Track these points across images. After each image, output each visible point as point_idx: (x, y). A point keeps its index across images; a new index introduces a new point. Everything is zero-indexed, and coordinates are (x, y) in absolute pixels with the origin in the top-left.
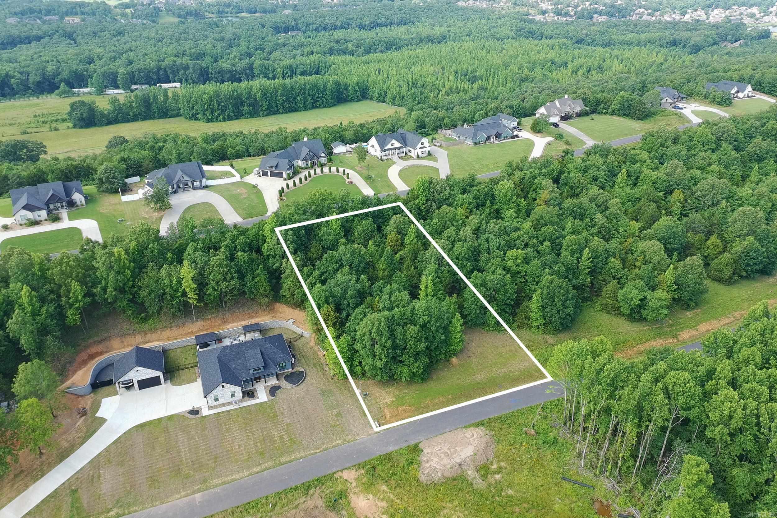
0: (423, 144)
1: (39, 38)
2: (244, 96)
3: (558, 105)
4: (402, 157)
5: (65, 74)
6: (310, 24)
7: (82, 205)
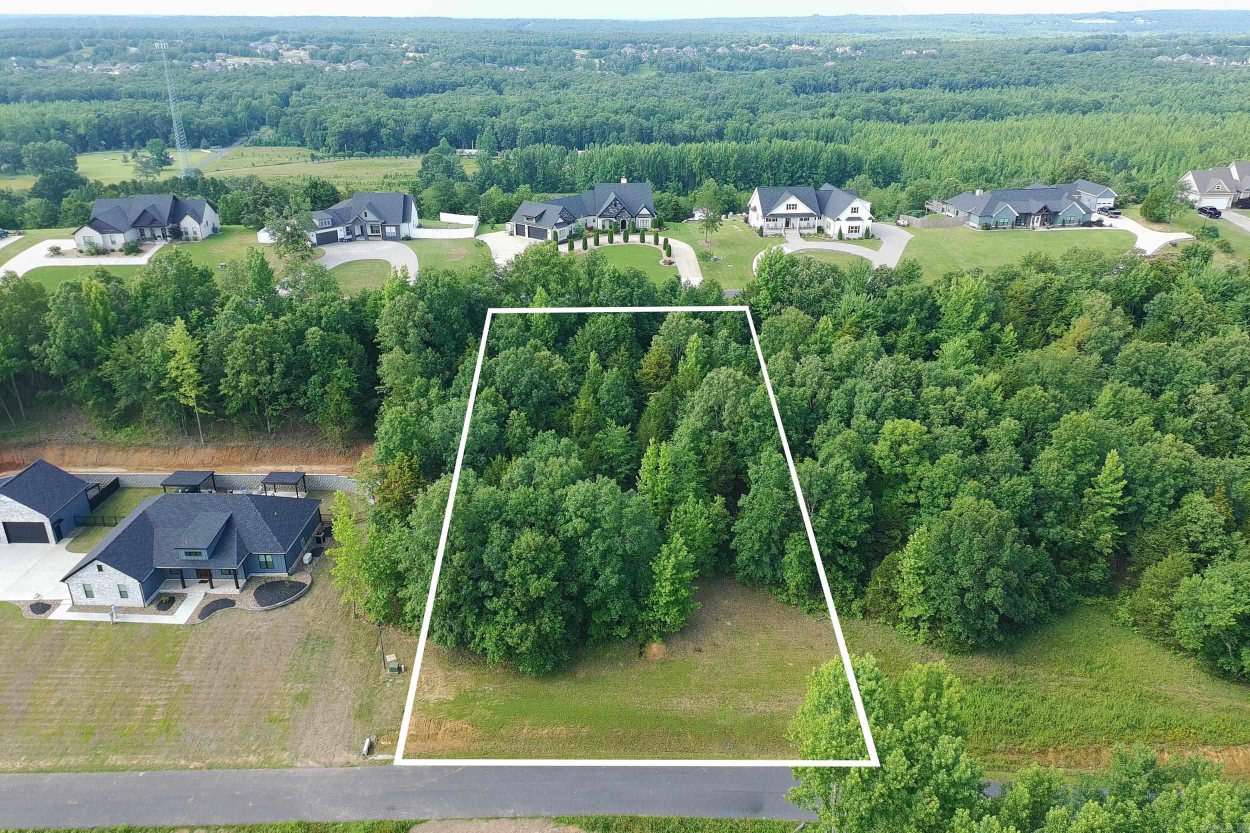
0: (855, 210)
1: (455, 86)
2: (673, 164)
3: (1235, 175)
4: (809, 234)
5: (452, 128)
6: (859, 82)
7: (196, 239)
